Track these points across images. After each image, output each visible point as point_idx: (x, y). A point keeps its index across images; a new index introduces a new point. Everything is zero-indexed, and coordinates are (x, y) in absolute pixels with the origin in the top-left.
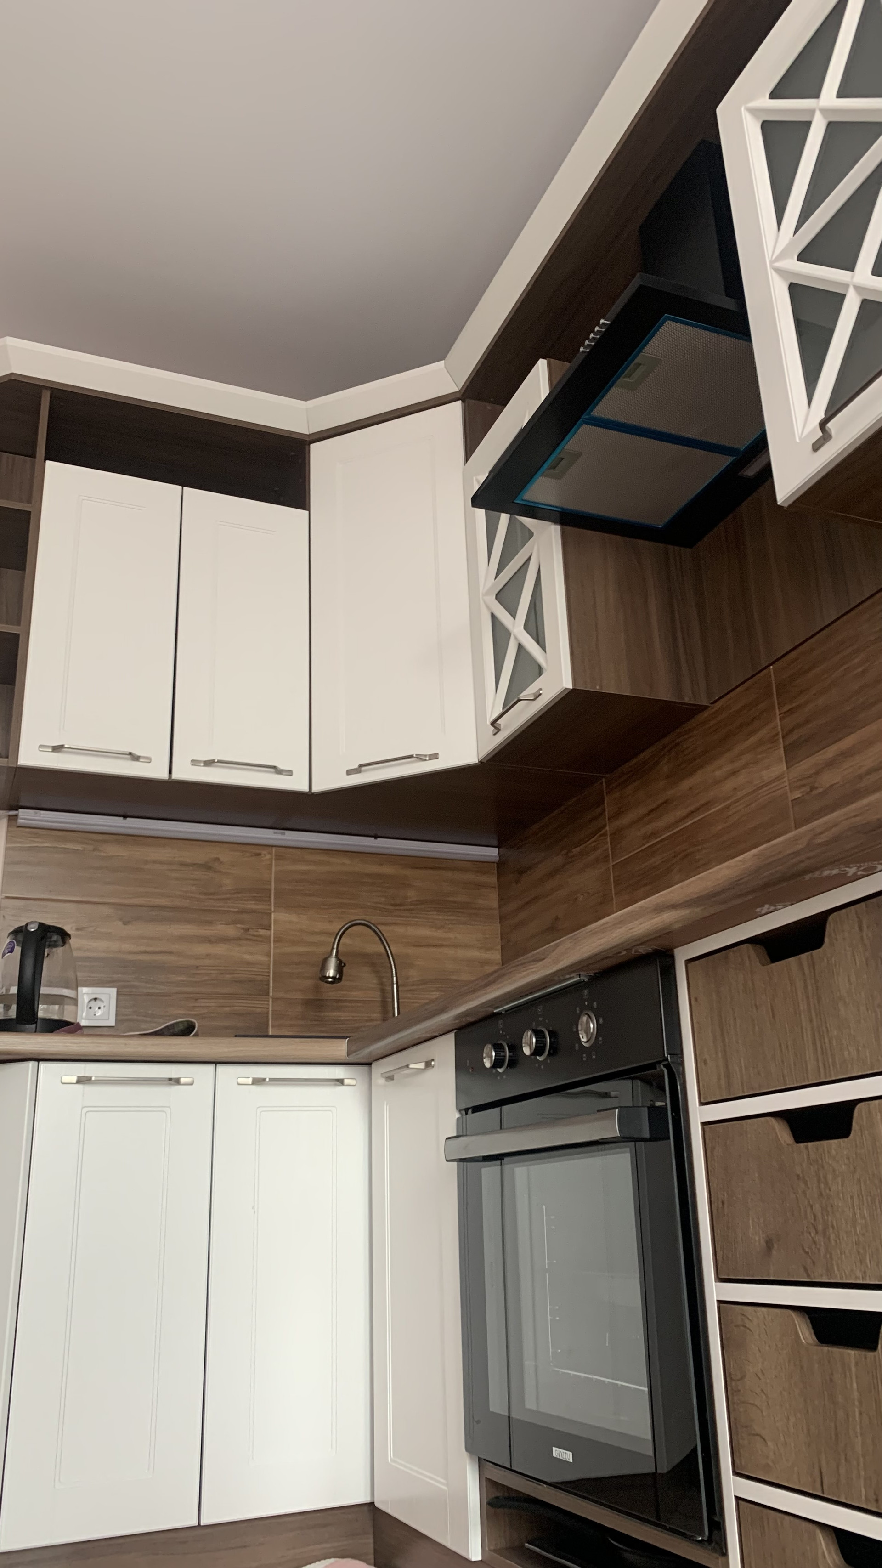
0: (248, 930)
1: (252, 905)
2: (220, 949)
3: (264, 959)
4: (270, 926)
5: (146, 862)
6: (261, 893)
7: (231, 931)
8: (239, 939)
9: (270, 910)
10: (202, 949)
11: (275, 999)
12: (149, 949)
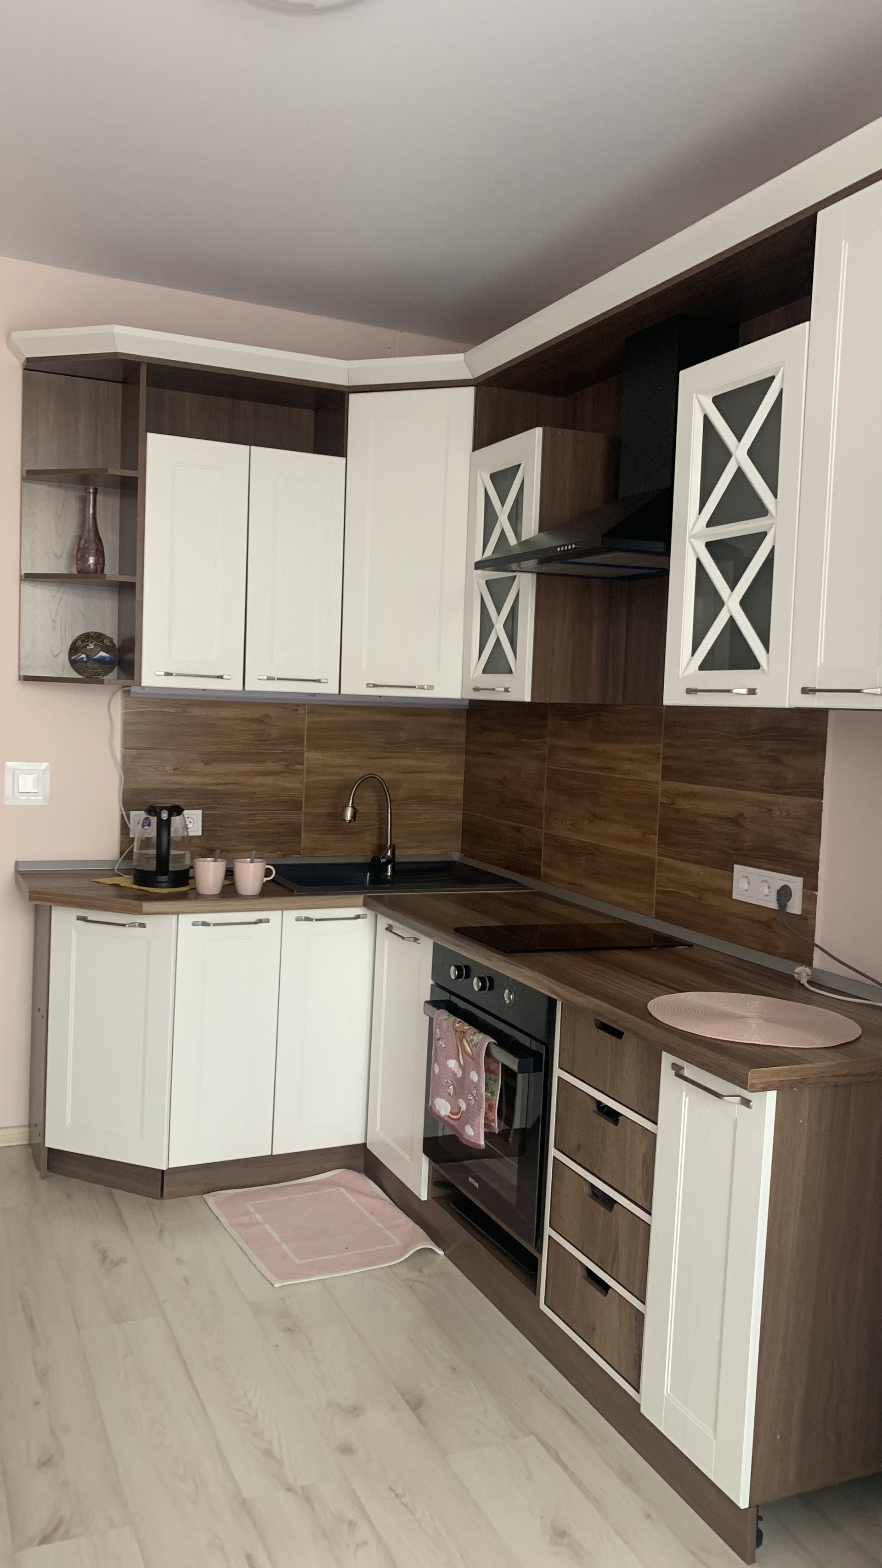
0: (288, 766)
1: (291, 748)
2: (270, 780)
3: (298, 785)
4: (303, 762)
5: (219, 719)
6: (296, 738)
7: (277, 767)
8: (283, 772)
9: (303, 750)
10: (258, 780)
11: (305, 814)
12: (221, 781)
